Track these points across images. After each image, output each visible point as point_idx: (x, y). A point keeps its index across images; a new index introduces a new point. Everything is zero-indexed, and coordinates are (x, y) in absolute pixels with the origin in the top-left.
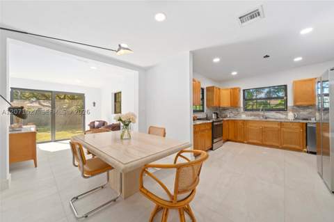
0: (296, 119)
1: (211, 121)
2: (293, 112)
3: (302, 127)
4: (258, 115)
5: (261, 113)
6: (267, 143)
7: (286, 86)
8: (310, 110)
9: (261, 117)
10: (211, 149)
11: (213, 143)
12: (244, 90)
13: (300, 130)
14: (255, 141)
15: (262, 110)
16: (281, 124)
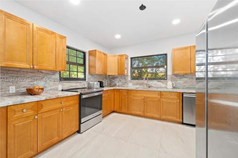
0: (174, 88)
1: (79, 93)
2: (172, 81)
3: (179, 97)
4: (142, 84)
5: (145, 82)
6: (148, 114)
7: (166, 55)
8: (186, 79)
9: (146, 86)
10: (79, 132)
11: (80, 123)
12: (132, 58)
13: (177, 101)
14: (138, 113)
15: (146, 79)
16: (161, 93)
